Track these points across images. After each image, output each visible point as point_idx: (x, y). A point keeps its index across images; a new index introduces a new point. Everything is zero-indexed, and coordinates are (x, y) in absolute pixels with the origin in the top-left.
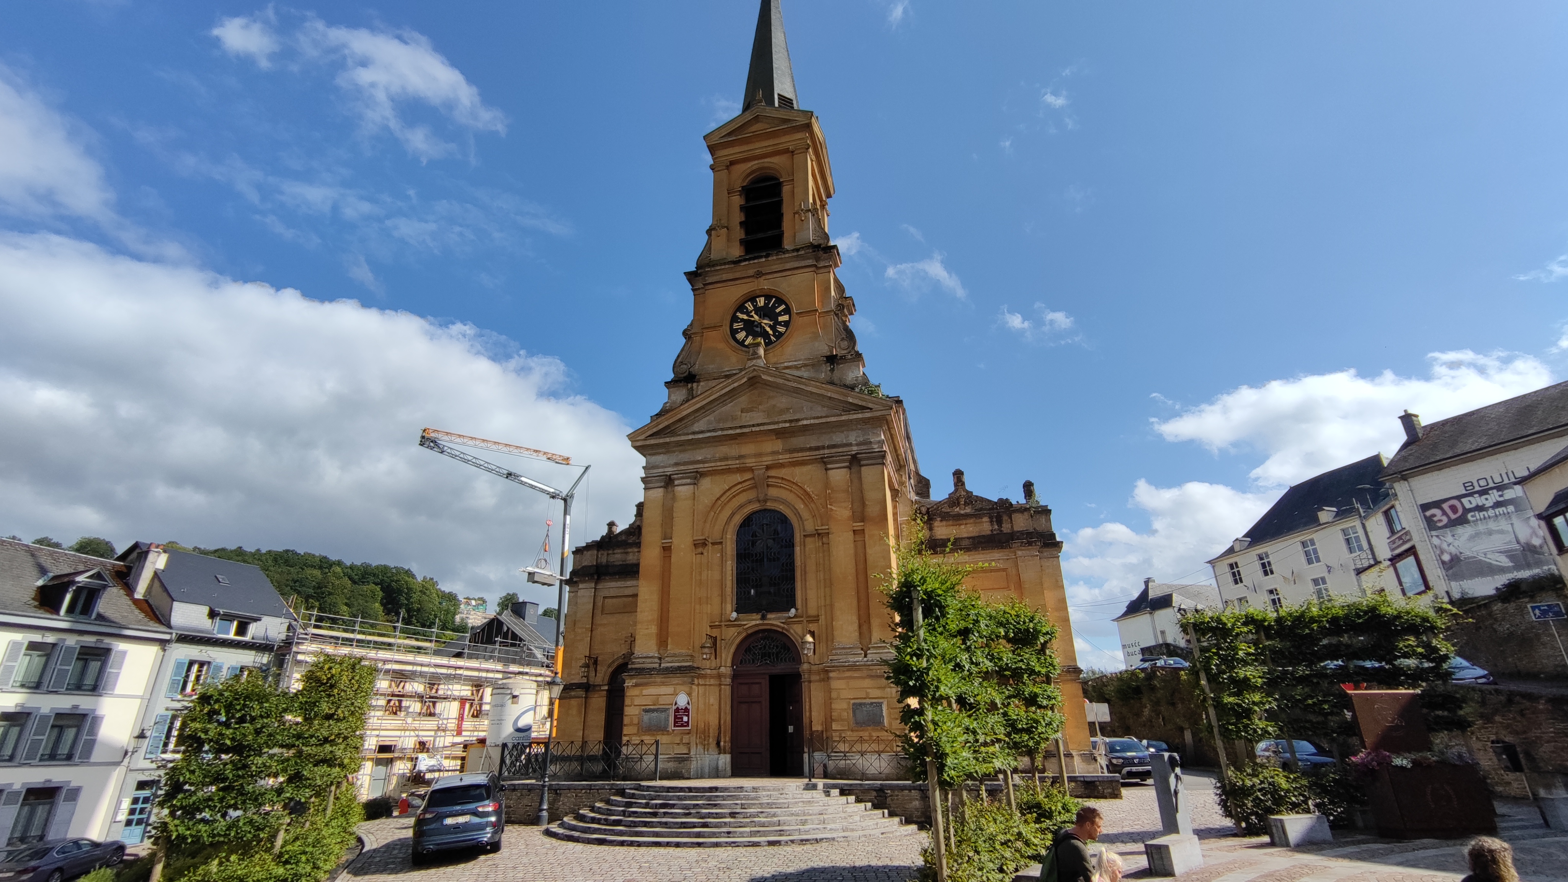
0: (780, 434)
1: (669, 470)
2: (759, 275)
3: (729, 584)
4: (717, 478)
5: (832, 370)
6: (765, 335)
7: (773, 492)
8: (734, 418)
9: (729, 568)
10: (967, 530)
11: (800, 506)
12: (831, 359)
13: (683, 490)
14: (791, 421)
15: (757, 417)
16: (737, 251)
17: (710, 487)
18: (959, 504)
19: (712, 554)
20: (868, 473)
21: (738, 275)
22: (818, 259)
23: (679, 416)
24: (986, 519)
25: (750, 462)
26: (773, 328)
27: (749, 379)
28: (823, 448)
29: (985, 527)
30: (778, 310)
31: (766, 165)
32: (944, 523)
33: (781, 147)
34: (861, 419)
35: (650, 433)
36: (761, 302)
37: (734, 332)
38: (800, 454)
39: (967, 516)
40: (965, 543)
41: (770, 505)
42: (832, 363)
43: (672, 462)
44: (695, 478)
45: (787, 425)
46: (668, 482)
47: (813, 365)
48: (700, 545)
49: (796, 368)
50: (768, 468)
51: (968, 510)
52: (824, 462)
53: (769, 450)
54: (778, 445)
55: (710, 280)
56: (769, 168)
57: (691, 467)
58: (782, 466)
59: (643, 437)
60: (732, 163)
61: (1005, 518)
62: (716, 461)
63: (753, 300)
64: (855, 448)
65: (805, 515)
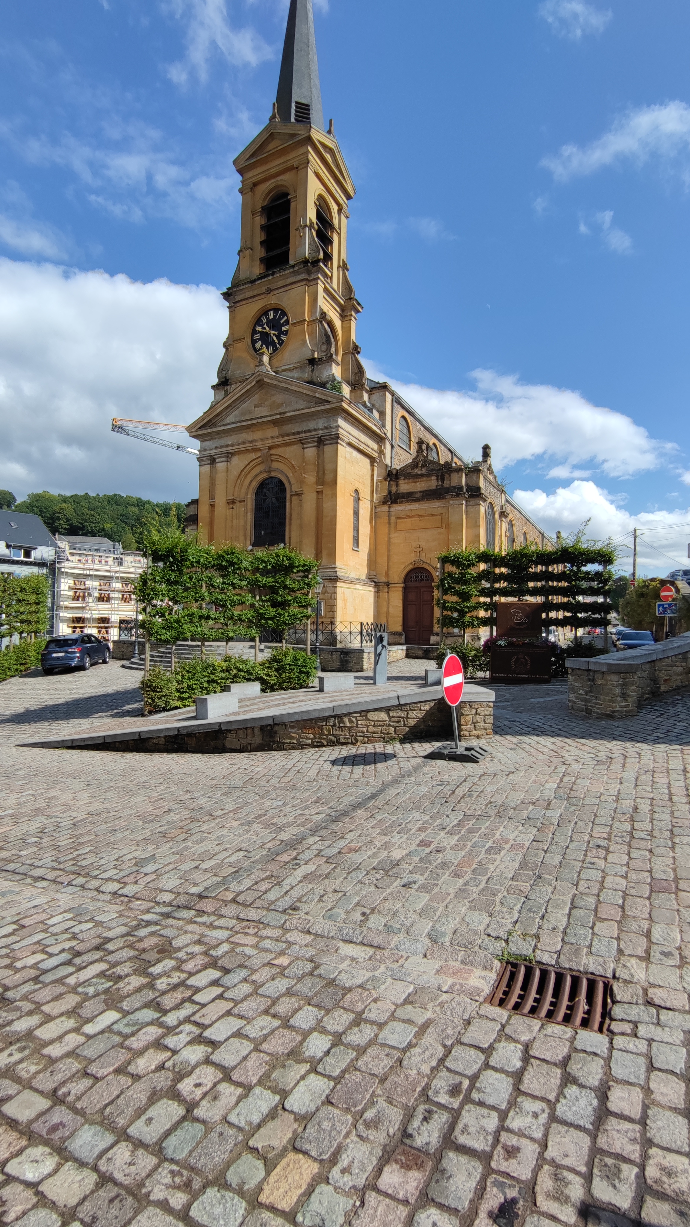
0: (275, 423)
1: (213, 452)
2: (269, 291)
3: (249, 528)
4: (242, 456)
5: (313, 371)
6: (273, 344)
7: (275, 465)
8: (250, 412)
9: (249, 517)
10: (421, 486)
11: (290, 475)
12: (312, 362)
13: (221, 466)
14: (280, 414)
15: (263, 411)
16: (258, 269)
17: (238, 463)
18: (417, 467)
19: (239, 508)
20: (327, 449)
21: (256, 292)
22: (309, 273)
23: (215, 413)
24: (434, 478)
25: (259, 444)
26: (278, 337)
27: (257, 382)
28: (301, 432)
29: (432, 483)
30: (282, 322)
31: (279, 183)
32: (406, 481)
33: (289, 164)
34: (325, 410)
35: (199, 426)
36: (271, 315)
37: (254, 342)
38: (288, 438)
39: (422, 475)
40: (418, 495)
41: (273, 474)
42: (313, 365)
43: (214, 446)
44: (228, 457)
45: (278, 417)
46: (213, 461)
47: (300, 367)
48: (231, 502)
49: (290, 370)
50: (270, 448)
51: (424, 471)
52: (302, 442)
53: (270, 435)
54: (273, 431)
55: (238, 298)
56: (282, 186)
57: (225, 449)
58: (278, 446)
59: (195, 429)
60: (255, 185)
61: (447, 476)
62: (239, 445)
63: (266, 313)
64: (321, 432)
65: (293, 481)
